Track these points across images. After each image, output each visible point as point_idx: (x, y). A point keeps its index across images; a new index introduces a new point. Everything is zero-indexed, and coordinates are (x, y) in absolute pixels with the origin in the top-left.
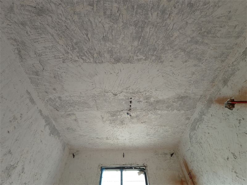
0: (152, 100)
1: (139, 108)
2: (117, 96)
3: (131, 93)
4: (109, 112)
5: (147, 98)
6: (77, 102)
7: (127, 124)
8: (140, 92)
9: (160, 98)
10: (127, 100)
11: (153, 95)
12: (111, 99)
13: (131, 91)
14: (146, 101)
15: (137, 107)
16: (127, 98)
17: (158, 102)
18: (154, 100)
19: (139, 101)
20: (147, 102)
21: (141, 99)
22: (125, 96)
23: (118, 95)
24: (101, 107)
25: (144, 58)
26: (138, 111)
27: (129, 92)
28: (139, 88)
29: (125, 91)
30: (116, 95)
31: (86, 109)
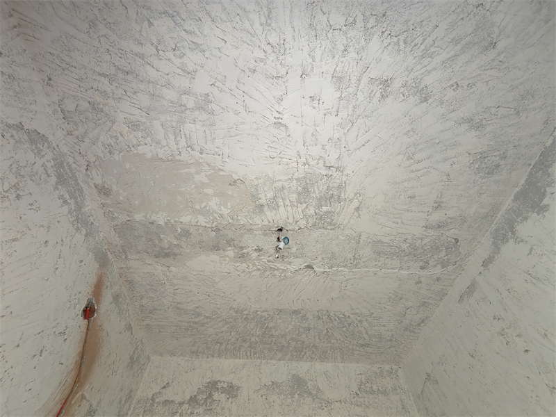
0: (231, 253)
1: (257, 233)
2: (306, 264)
3: (278, 269)
4: (335, 226)
5: (242, 257)
6: (394, 257)
7: (291, 179)
8: (259, 270)
9: (214, 257)
10: (286, 254)
11: (233, 263)
12: (320, 259)
13: (277, 273)
14: (245, 251)
15: (263, 237)
16: (285, 260)
17: (216, 248)
18: (227, 253)
19: (260, 251)
20: (242, 248)
21: (256, 254)
22: (290, 263)
23: (303, 266)
24: (350, 242)
25: (259, 313)
26: (260, 226)
27: (281, 271)
28: (261, 277)
29: (289, 274)
30: (308, 267)
31: (386, 240)
